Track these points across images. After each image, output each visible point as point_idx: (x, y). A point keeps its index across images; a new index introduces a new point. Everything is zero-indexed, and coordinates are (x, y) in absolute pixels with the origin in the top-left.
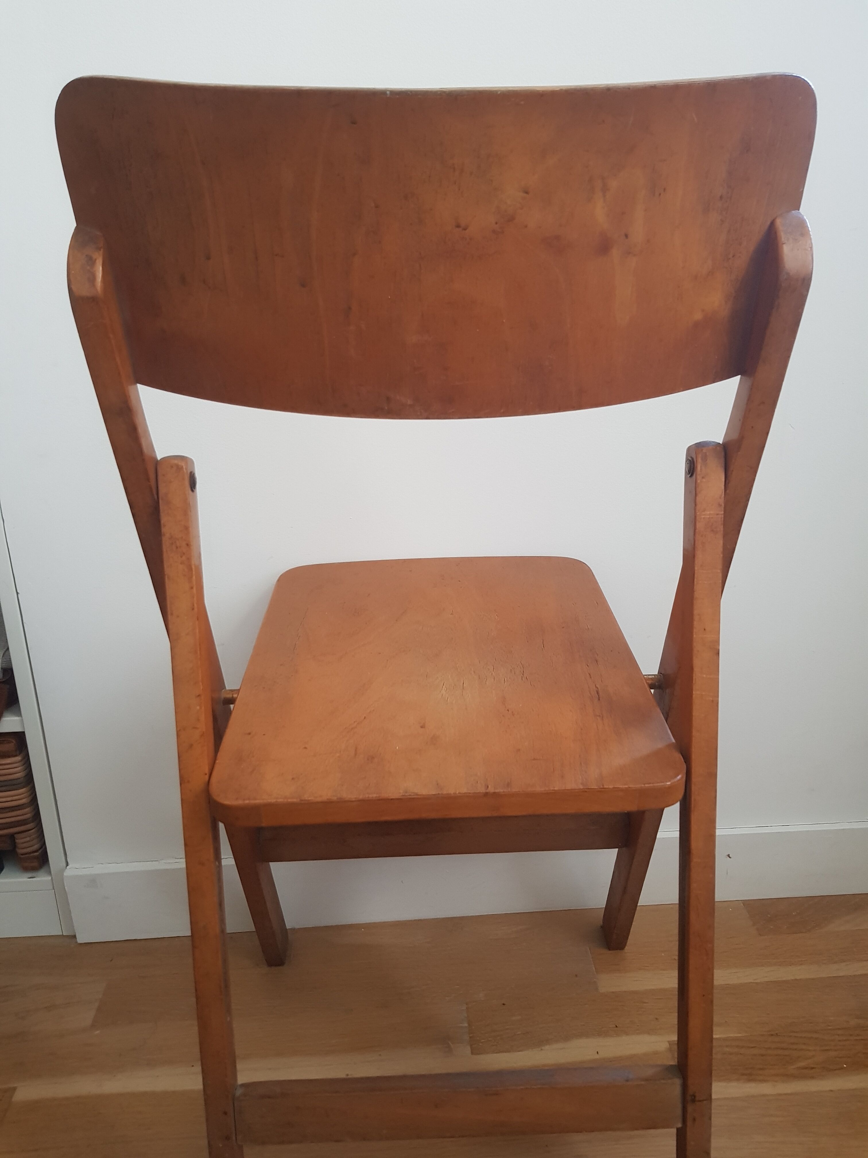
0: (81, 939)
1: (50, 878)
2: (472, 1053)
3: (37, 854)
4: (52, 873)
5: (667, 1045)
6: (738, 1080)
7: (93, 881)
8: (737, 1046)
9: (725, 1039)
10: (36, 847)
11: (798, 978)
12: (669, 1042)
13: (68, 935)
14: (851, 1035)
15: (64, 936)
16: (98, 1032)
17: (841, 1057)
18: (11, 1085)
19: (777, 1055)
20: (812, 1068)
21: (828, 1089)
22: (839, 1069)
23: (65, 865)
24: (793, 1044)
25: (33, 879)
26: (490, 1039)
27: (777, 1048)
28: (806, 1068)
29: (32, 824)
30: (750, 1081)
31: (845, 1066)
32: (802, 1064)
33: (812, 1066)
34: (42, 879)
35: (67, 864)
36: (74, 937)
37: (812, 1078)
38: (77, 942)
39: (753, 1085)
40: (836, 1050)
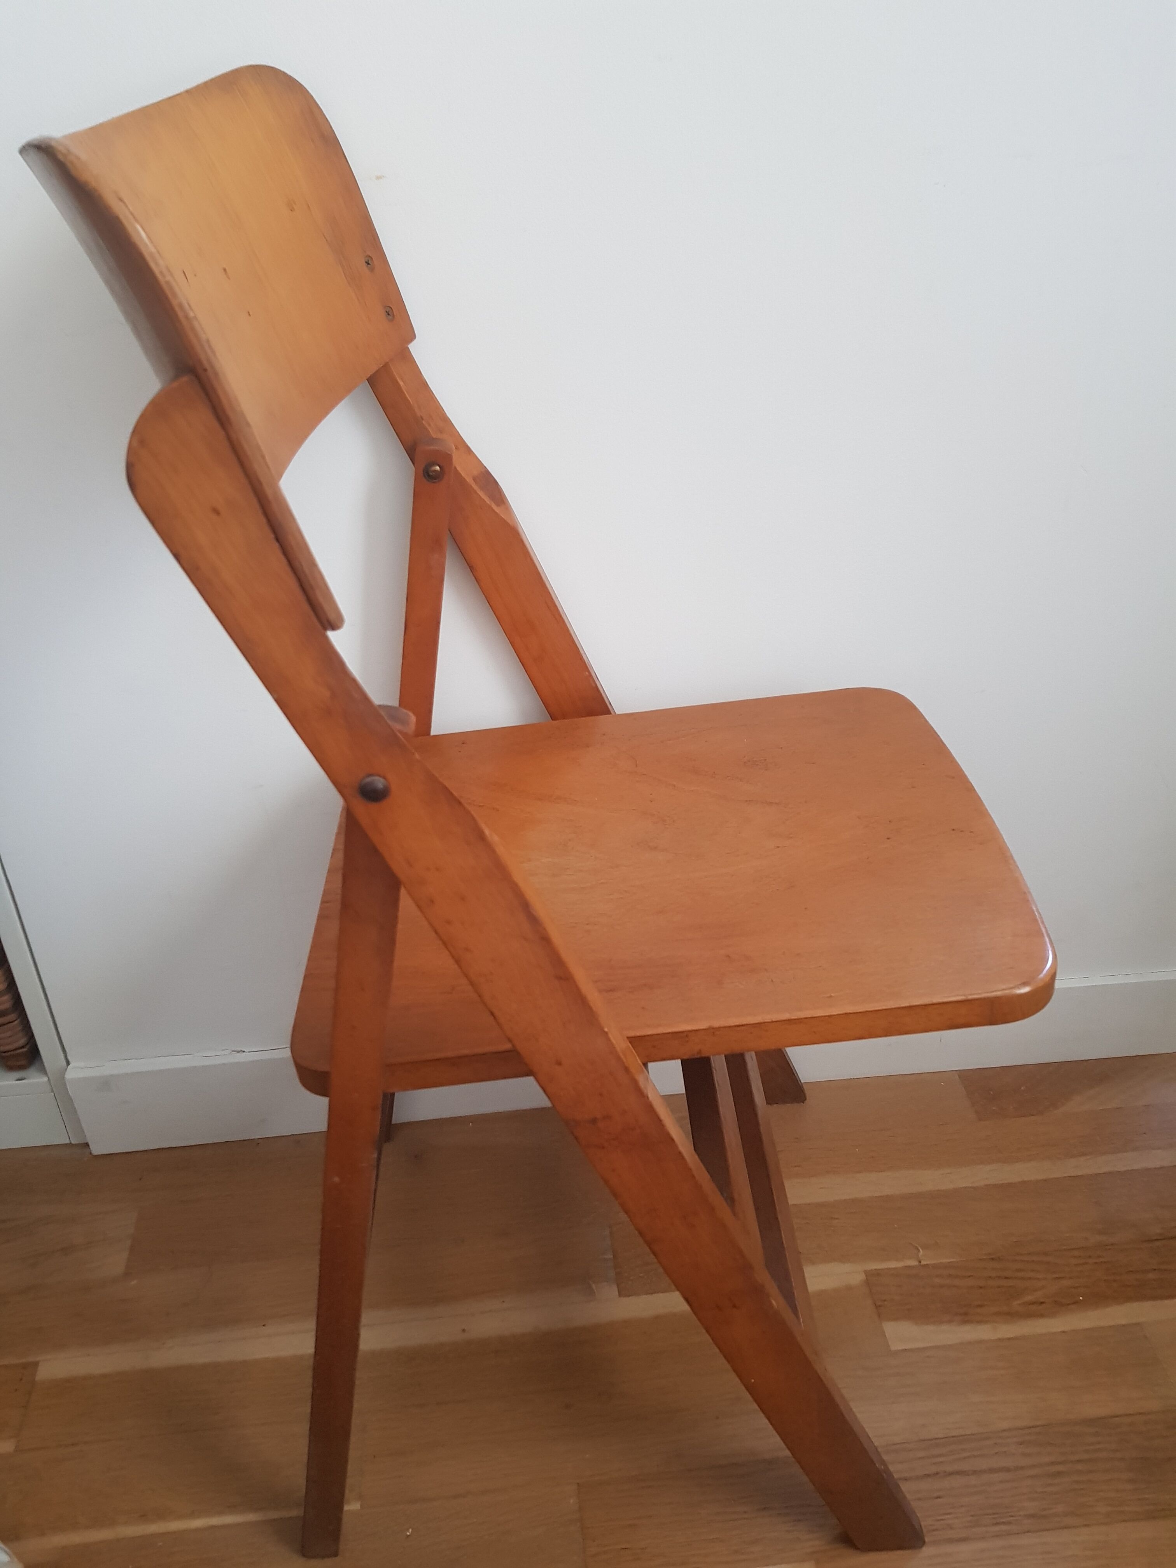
0: (97, 1149)
1: (46, 1079)
2: (620, 1295)
3: (25, 1050)
4: (48, 1071)
5: (861, 1277)
6: (950, 1322)
7: (105, 1084)
8: (950, 1276)
9: (935, 1267)
10: (23, 1041)
11: (1026, 1179)
12: (865, 1272)
13: (77, 1143)
14: (1090, 1257)
15: (73, 1144)
16: (134, 1282)
17: (1077, 1287)
18: (31, 1359)
19: (999, 1287)
20: (1042, 1303)
21: (1059, 1330)
22: (1075, 1303)
23: (65, 1063)
24: (1019, 1270)
25: (23, 1081)
26: (641, 1275)
27: (999, 1277)
28: (1033, 1303)
29: (12, 1015)
30: (965, 1322)
31: (1081, 1298)
32: (1029, 1298)
33: (1042, 1300)
34: (34, 1080)
35: (68, 1063)
36: (87, 1145)
37: (1042, 1316)
38: (91, 1153)
39: (967, 1328)
40: (1071, 1278)
